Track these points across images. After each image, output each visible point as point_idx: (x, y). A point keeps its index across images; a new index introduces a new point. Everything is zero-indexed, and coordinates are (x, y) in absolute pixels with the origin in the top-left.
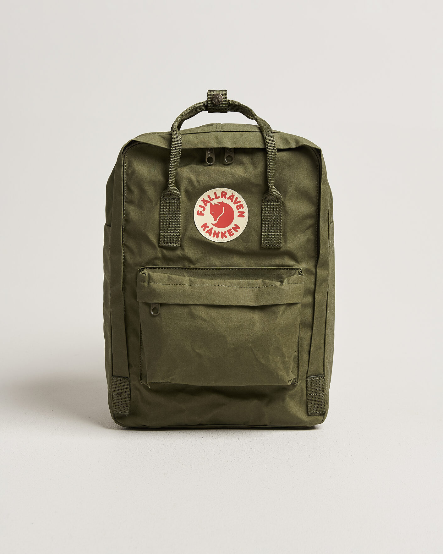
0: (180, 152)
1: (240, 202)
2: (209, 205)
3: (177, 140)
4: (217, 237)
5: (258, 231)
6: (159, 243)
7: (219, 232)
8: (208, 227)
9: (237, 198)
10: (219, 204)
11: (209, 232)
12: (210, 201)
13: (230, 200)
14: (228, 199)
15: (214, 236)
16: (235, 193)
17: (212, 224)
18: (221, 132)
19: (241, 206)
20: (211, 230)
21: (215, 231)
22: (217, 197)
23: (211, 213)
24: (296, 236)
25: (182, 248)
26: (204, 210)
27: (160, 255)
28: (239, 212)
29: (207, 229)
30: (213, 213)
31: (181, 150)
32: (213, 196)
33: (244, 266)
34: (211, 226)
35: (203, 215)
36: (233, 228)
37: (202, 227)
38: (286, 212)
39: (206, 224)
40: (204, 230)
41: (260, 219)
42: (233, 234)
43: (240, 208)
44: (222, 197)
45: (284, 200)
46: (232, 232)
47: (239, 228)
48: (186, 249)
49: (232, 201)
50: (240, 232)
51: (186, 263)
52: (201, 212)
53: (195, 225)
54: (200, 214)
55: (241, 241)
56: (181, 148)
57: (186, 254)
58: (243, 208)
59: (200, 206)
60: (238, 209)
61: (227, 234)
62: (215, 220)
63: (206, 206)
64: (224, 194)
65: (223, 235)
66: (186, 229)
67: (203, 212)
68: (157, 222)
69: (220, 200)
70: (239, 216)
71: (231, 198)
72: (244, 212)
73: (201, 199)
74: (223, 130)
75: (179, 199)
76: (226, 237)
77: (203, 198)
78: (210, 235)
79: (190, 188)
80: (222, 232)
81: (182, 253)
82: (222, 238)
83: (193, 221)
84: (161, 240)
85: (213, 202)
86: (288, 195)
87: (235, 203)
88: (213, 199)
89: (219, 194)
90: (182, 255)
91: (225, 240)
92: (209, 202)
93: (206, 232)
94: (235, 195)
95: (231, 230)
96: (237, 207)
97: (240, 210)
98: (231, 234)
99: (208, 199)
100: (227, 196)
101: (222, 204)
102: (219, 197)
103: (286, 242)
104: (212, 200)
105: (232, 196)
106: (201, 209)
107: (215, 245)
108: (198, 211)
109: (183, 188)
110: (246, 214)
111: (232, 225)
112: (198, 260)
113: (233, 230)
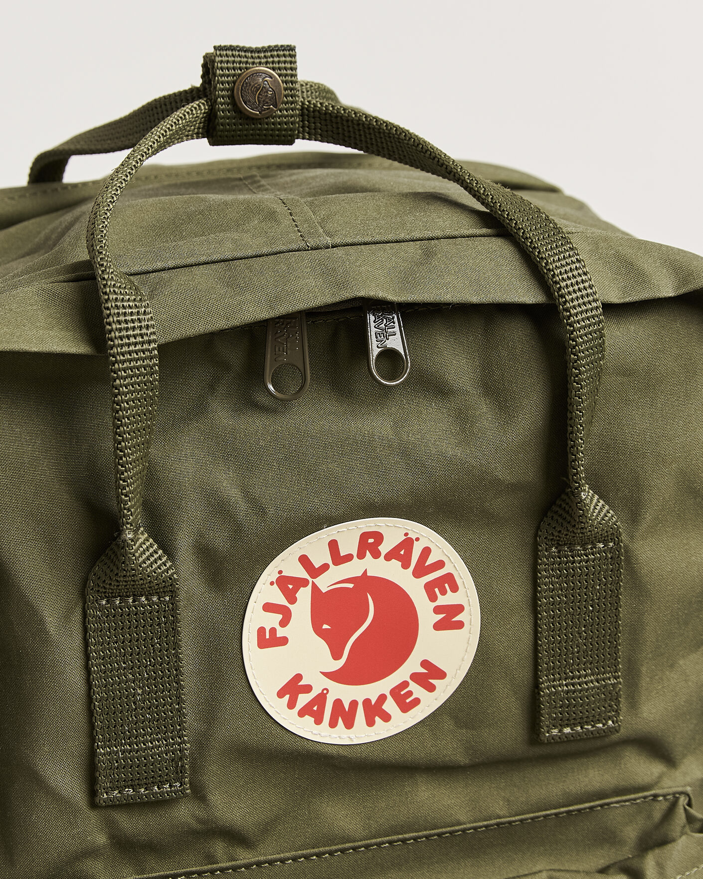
0: (155, 365)
1: (440, 564)
2: (304, 595)
3: (130, 325)
4: (349, 725)
5: (523, 675)
6: (92, 793)
7: (354, 704)
8: (308, 689)
9: (426, 552)
10: (351, 586)
11: (314, 710)
12: (310, 580)
13: (396, 564)
14: (388, 557)
15: (333, 724)
16: (415, 529)
17: (325, 674)
18: (328, 247)
19: (449, 582)
20: (321, 698)
21: (338, 703)
22: (338, 559)
23: (318, 630)
24: (672, 666)
25: (199, 794)
26: (284, 623)
27: (101, 839)
28: (437, 610)
29: (303, 700)
30: (325, 626)
31: (155, 357)
32: (320, 556)
33: (462, 818)
34: (319, 684)
35: (284, 641)
36: (415, 677)
37: (281, 694)
38: (638, 586)
39: (299, 677)
40: (291, 705)
41: (528, 627)
42: (417, 702)
43: (443, 592)
44: (361, 556)
45: (632, 537)
46: (410, 693)
47: (441, 675)
48: (216, 798)
49: (406, 566)
50: (445, 689)
51: (219, 848)
52: (273, 631)
53: (250, 696)
54: (269, 639)
55: (448, 724)
56: (154, 349)
57: (217, 814)
58: (455, 588)
59: (269, 607)
60: (433, 598)
61: (390, 706)
62: (336, 655)
63: (292, 600)
64: (371, 541)
65: (374, 711)
66: (210, 715)
67: (281, 632)
68: (78, 707)
69: (354, 569)
70: (438, 626)
71: (402, 552)
72: (459, 609)
73: (270, 573)
74: (338, 240)
75: (173, 593)
76: (386, 717)
77: (280, 572)
78: (318, 721)
79: (220, 540)
80: (367, 702)
81: (200, 813)
82: (370, 723)
83: (241, 675)
84: (103, 781)
85: (325, 583)
86: (648, 517)
87: (419, 572)
88: (325, 567)
89: (348, 546)
90: (199, 821)
91: (381, 731)
92: (304, 583)
93: (301, 714)
94: (417, 539)
95: (405, 684)
96: (430, 589)
97: (442, 600)
98: (406, 703)
99: (301, 573)
100: (384, 548)
101: (364, 582)
102: (349, 558)
103: (634, 705)
104: (315, 572)
105: (408, 543)
106: (273, 619)
107: (340, 757)
108: (261, 631)
109: (184, 541)
110: (472, 616)
111: (412, 665)
112: (267, 828)
113: (413, 687)
